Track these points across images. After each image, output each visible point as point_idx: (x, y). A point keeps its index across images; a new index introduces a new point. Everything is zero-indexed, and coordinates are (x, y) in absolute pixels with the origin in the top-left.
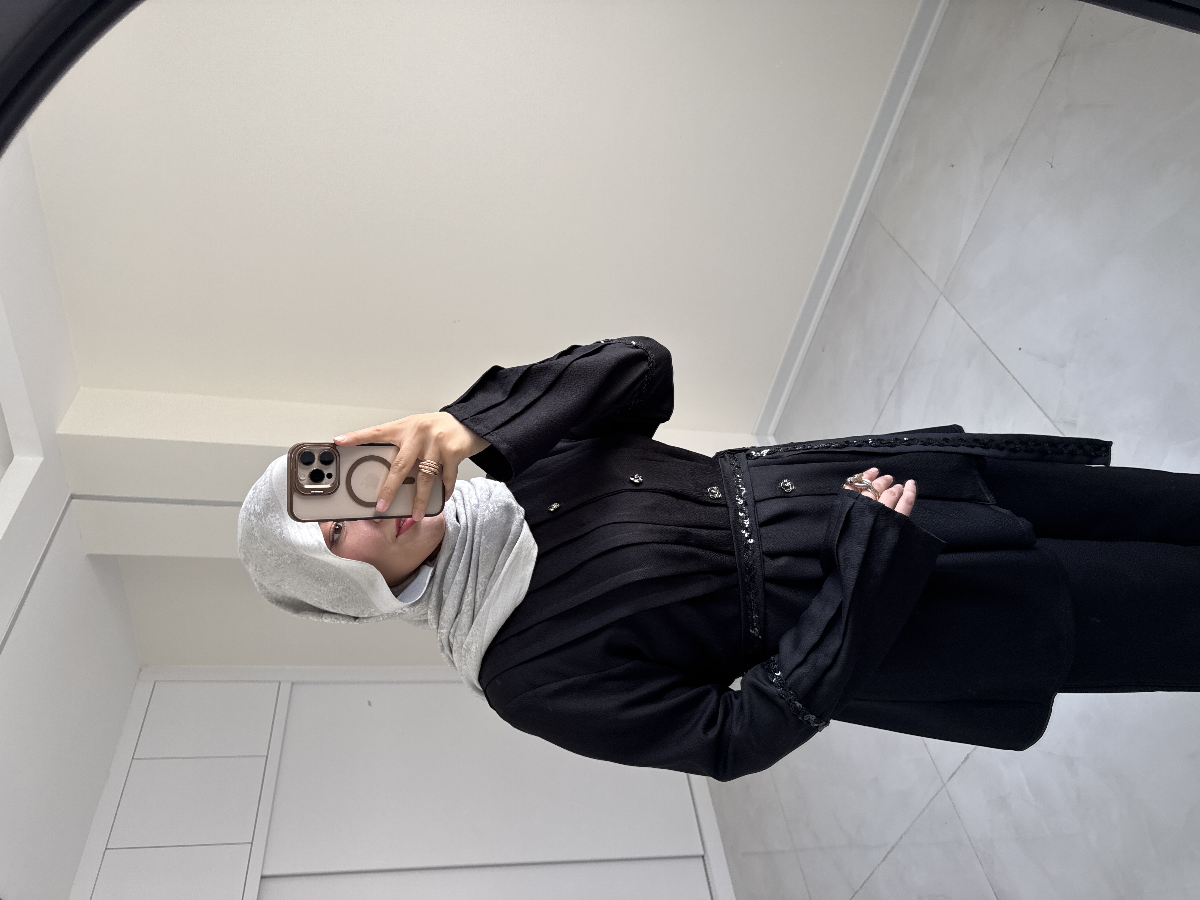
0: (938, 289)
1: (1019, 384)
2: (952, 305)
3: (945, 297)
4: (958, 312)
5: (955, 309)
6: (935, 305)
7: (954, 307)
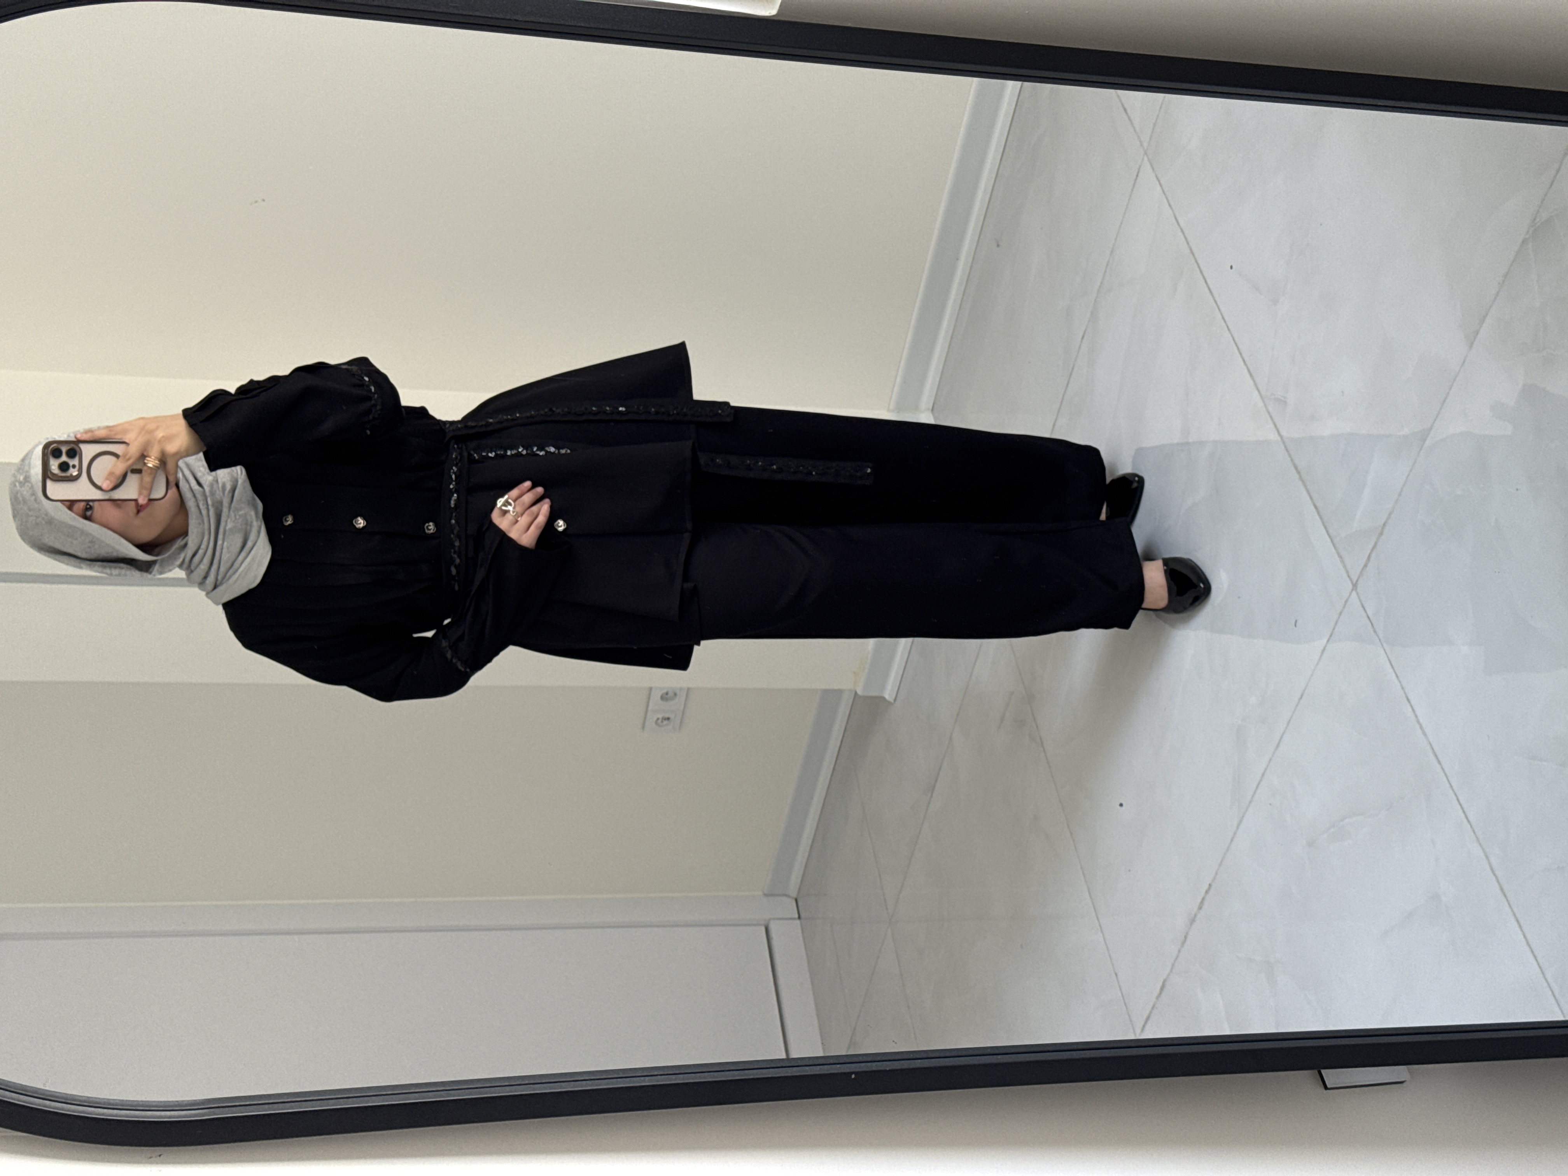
0: (1141, 145)
1: (1229, 329)
2: (1156, 176)
3: (1149, 160)
4: (1164, 194)
5: (1161, 185)
6: (1137, 176)
7: (1159, 181)
